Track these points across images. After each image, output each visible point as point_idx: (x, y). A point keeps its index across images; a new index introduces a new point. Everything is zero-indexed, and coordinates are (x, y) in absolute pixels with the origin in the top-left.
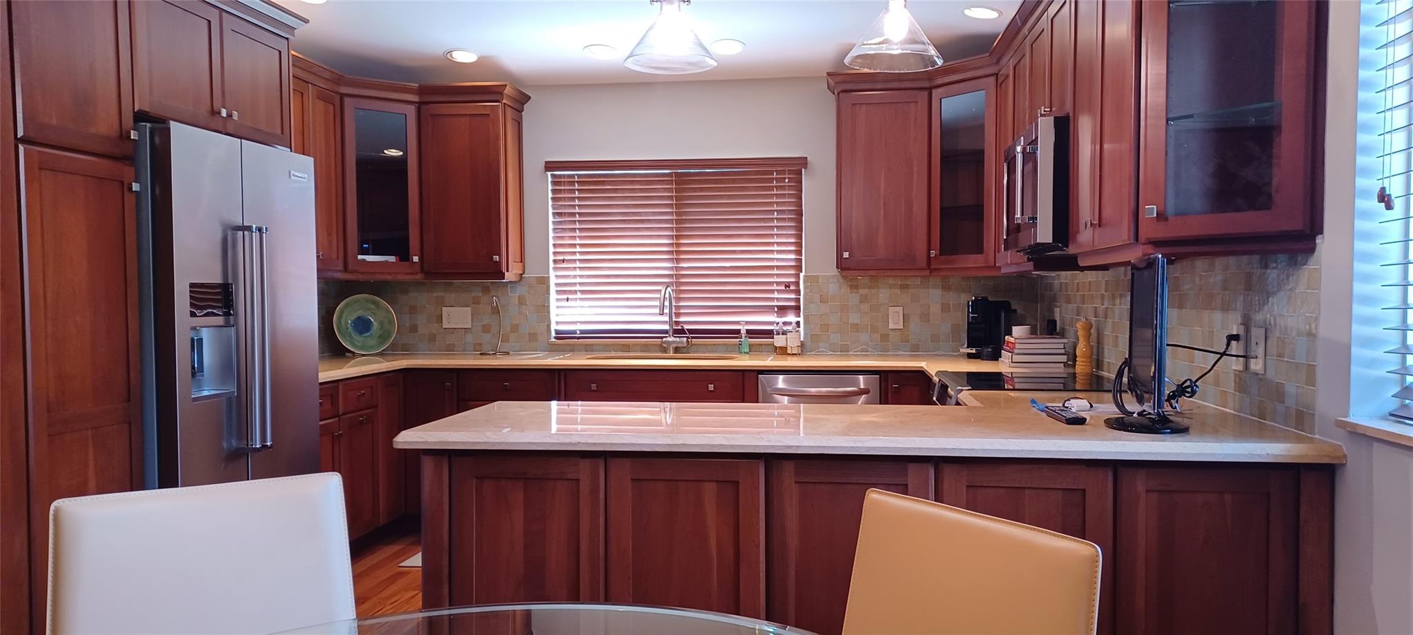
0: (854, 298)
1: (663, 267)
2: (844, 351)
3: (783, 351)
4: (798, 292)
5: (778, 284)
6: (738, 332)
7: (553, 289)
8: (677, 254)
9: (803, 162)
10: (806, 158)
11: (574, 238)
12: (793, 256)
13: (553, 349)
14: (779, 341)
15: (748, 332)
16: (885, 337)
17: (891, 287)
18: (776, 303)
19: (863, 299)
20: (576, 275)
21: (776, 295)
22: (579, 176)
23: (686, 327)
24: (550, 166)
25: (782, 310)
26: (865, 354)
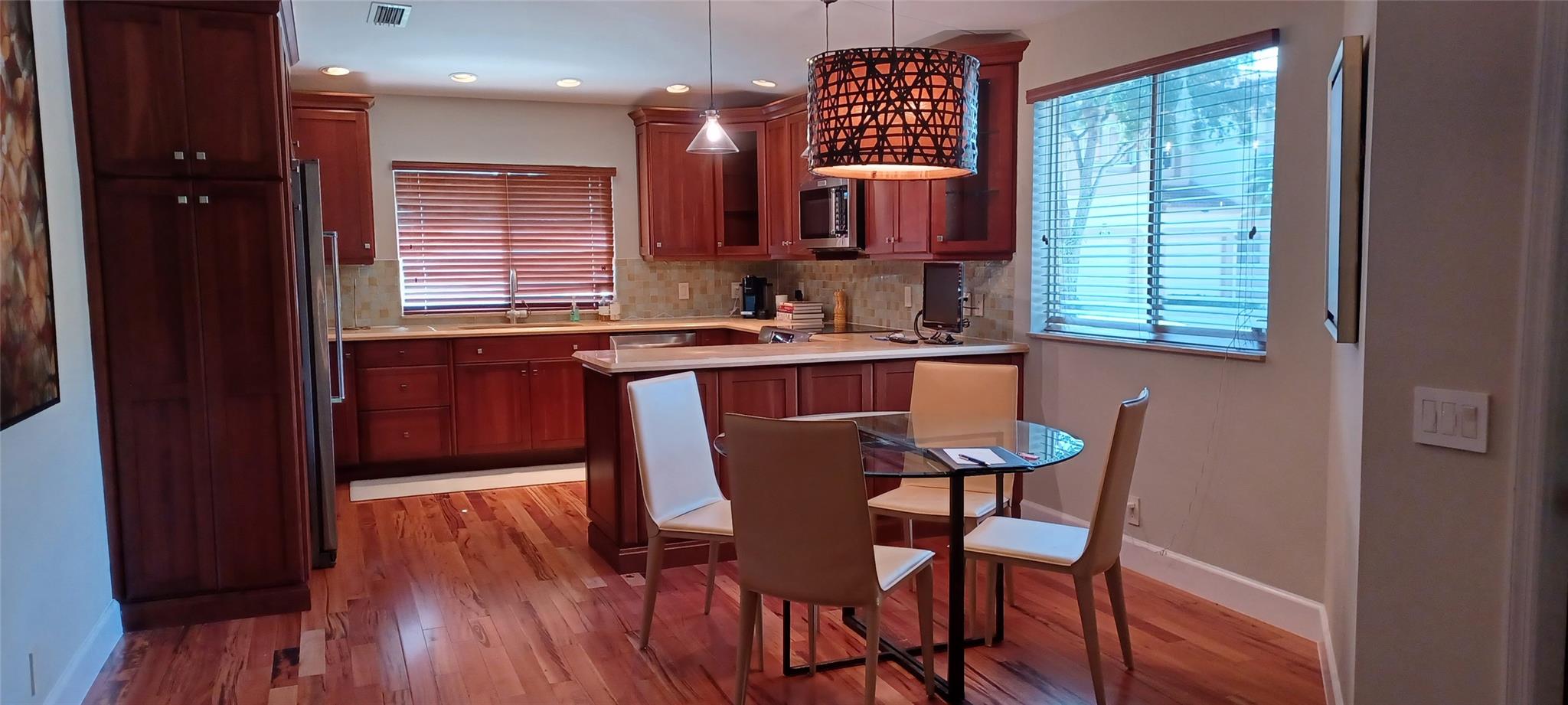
0: (653, 277)
1: (497, 253)
2: (647, 316)
3: (608, 319)
4: (611, 272)
5: (596, 266)
6: (570, 304)
7: (402, 272)
8: (508, 242)
9: (612, 171)
10: (615, 168)
11: (420, 227)
12: (605, 245)
13: (403, 322)
14: (603, 311)
15: (578, 304)
16: (677, 306)
17: (680, 268)
18: (594, 281)
19: (660, 277)
20: (422, 261)
21: (594, 275)
22: (421, 174)
23: (526, 302)
24: (396, 165)
25: (599, 287)
26: (663, 318)
